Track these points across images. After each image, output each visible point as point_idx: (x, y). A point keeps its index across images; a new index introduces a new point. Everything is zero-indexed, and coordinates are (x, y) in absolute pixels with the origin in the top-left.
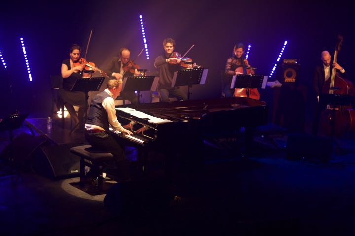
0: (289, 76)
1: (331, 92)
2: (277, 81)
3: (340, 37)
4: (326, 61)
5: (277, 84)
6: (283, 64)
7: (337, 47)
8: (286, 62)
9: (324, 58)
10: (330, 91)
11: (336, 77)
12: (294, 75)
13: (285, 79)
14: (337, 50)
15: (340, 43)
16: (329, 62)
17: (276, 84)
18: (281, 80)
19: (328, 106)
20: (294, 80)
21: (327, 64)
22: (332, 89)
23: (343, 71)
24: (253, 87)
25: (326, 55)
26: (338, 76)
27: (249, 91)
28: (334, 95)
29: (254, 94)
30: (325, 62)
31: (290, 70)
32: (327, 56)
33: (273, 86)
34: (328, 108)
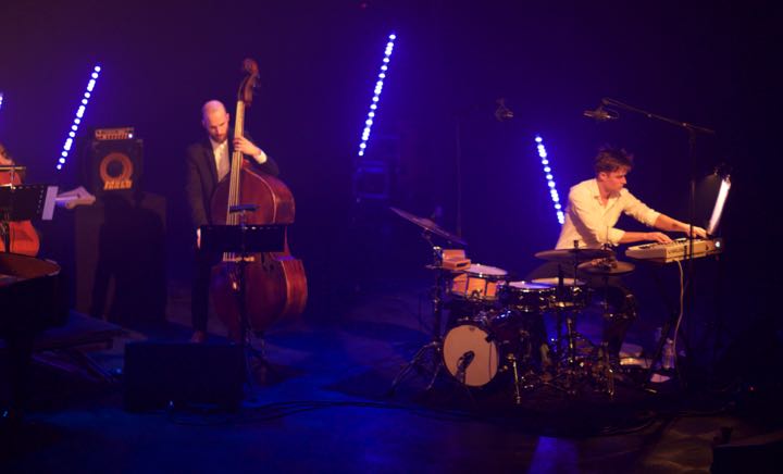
0: (115, 172)
1: (232, 219)
2: (81, 190)
3: (251, 66)
4: (215, 128)
5: (83, 197)
6: (95, 144)
7: (243, 92)
8: (103, 135)
9: (208, 121)
10: (229, 216)
11: (242, 172)
12: (128, 170)
13: (103, 184)
14: (243, 99)
15: (251, 82)
16: (223, 130)
17: (79, 197)
18: (93, 185)
19: (225, 255)
20: (129, 184)
21: (217, 135)
22: (233, 210)
23: (262, 158)
24: (18, 218)
25: (214, 111)
26: (248, 170)
27: (8, 230)
28: (239, 226)
29: (25, 237)
30: (213, 131)
31: (113, 156)
32: (216, 113)
33: (72, 206)
34: (225, 259)
